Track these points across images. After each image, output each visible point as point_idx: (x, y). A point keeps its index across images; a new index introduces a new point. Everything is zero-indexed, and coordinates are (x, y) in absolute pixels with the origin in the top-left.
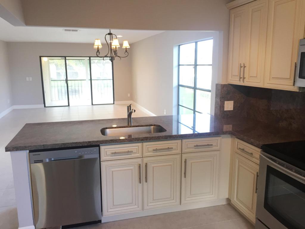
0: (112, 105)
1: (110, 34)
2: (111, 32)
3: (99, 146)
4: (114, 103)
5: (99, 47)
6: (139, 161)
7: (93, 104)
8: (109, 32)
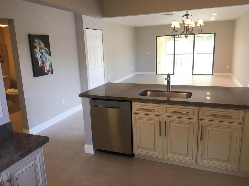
0: (211, 76)
1: (187, 15)
2: (188, 13)
3: (131, 102)
4: (212, 74)
5: (175, 27)
6: (160, 118)
7: (194, 74)
8: (186, 13)
